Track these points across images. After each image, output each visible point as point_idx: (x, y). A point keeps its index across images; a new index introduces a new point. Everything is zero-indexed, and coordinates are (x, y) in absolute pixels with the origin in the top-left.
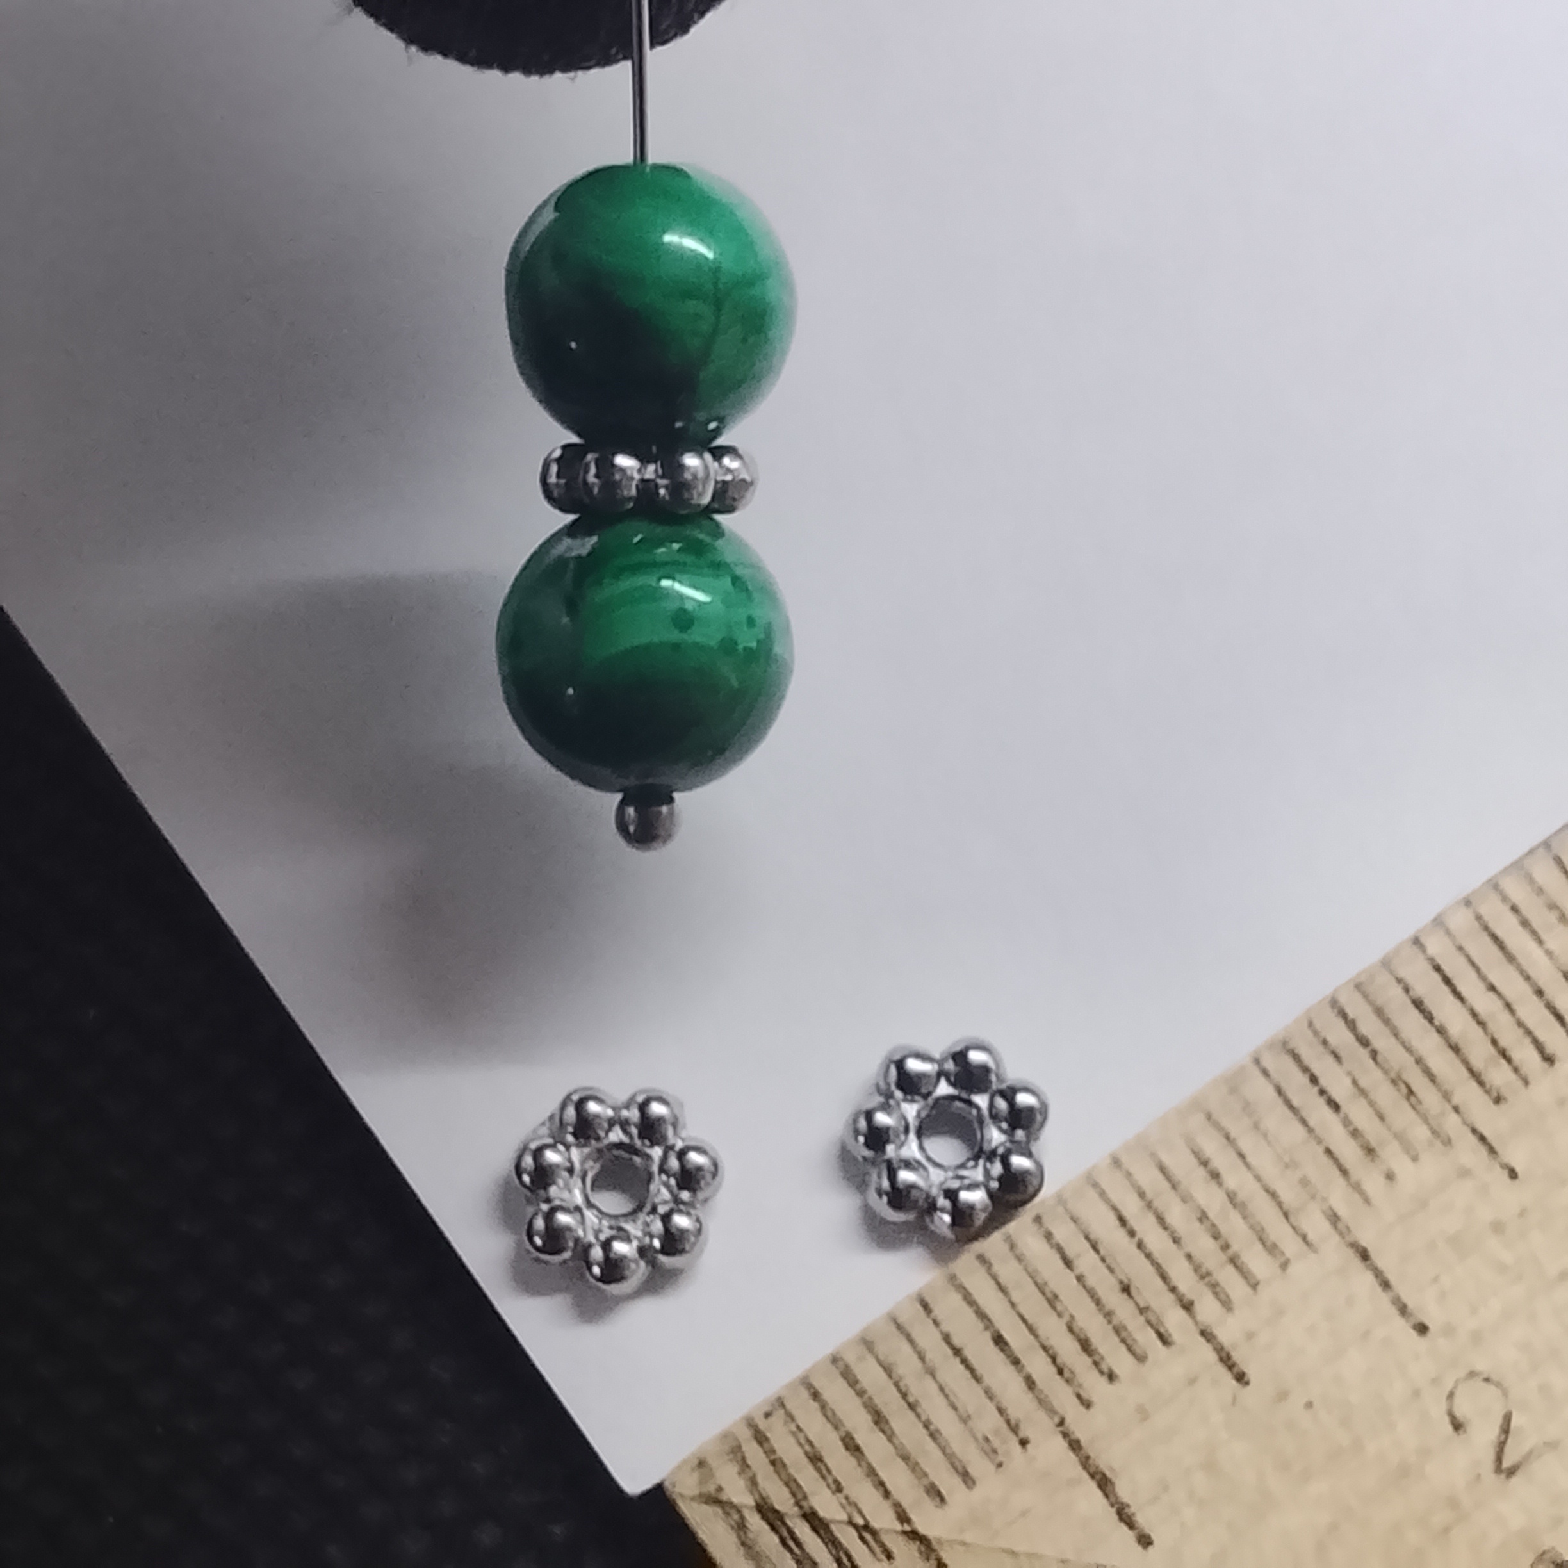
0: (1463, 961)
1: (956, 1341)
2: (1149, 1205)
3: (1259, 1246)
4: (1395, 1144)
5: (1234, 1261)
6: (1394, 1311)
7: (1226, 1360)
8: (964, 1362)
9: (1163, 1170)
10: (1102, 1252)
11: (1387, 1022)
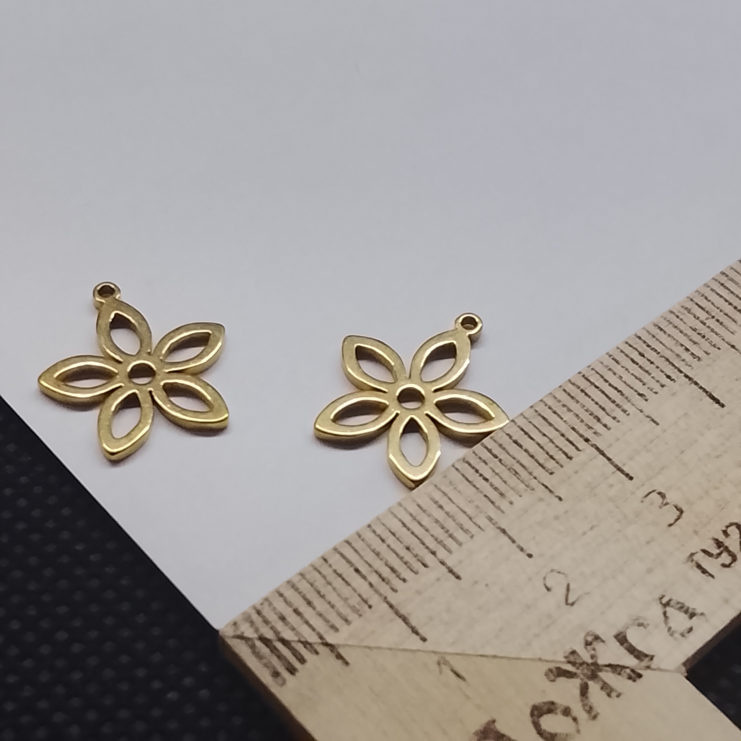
0: (532, 426)
1: (339, 571)
2: (415, 519)
3: (461, 531)
4: (512, 491)
5: (451, 536)
6: (518, 550)
7: (451, 571)
8: (343, 579)
9: (419, 506)
10: (397, 536)
11: (504, 449)
